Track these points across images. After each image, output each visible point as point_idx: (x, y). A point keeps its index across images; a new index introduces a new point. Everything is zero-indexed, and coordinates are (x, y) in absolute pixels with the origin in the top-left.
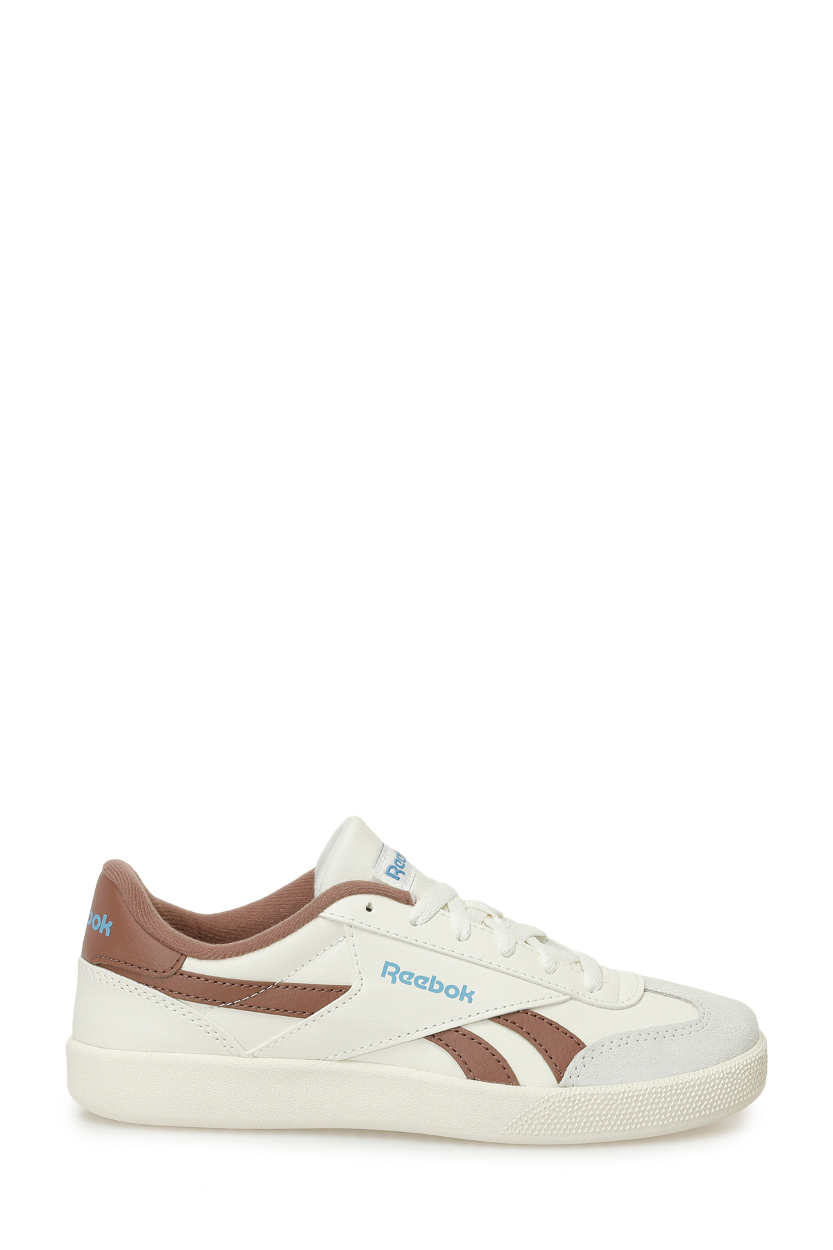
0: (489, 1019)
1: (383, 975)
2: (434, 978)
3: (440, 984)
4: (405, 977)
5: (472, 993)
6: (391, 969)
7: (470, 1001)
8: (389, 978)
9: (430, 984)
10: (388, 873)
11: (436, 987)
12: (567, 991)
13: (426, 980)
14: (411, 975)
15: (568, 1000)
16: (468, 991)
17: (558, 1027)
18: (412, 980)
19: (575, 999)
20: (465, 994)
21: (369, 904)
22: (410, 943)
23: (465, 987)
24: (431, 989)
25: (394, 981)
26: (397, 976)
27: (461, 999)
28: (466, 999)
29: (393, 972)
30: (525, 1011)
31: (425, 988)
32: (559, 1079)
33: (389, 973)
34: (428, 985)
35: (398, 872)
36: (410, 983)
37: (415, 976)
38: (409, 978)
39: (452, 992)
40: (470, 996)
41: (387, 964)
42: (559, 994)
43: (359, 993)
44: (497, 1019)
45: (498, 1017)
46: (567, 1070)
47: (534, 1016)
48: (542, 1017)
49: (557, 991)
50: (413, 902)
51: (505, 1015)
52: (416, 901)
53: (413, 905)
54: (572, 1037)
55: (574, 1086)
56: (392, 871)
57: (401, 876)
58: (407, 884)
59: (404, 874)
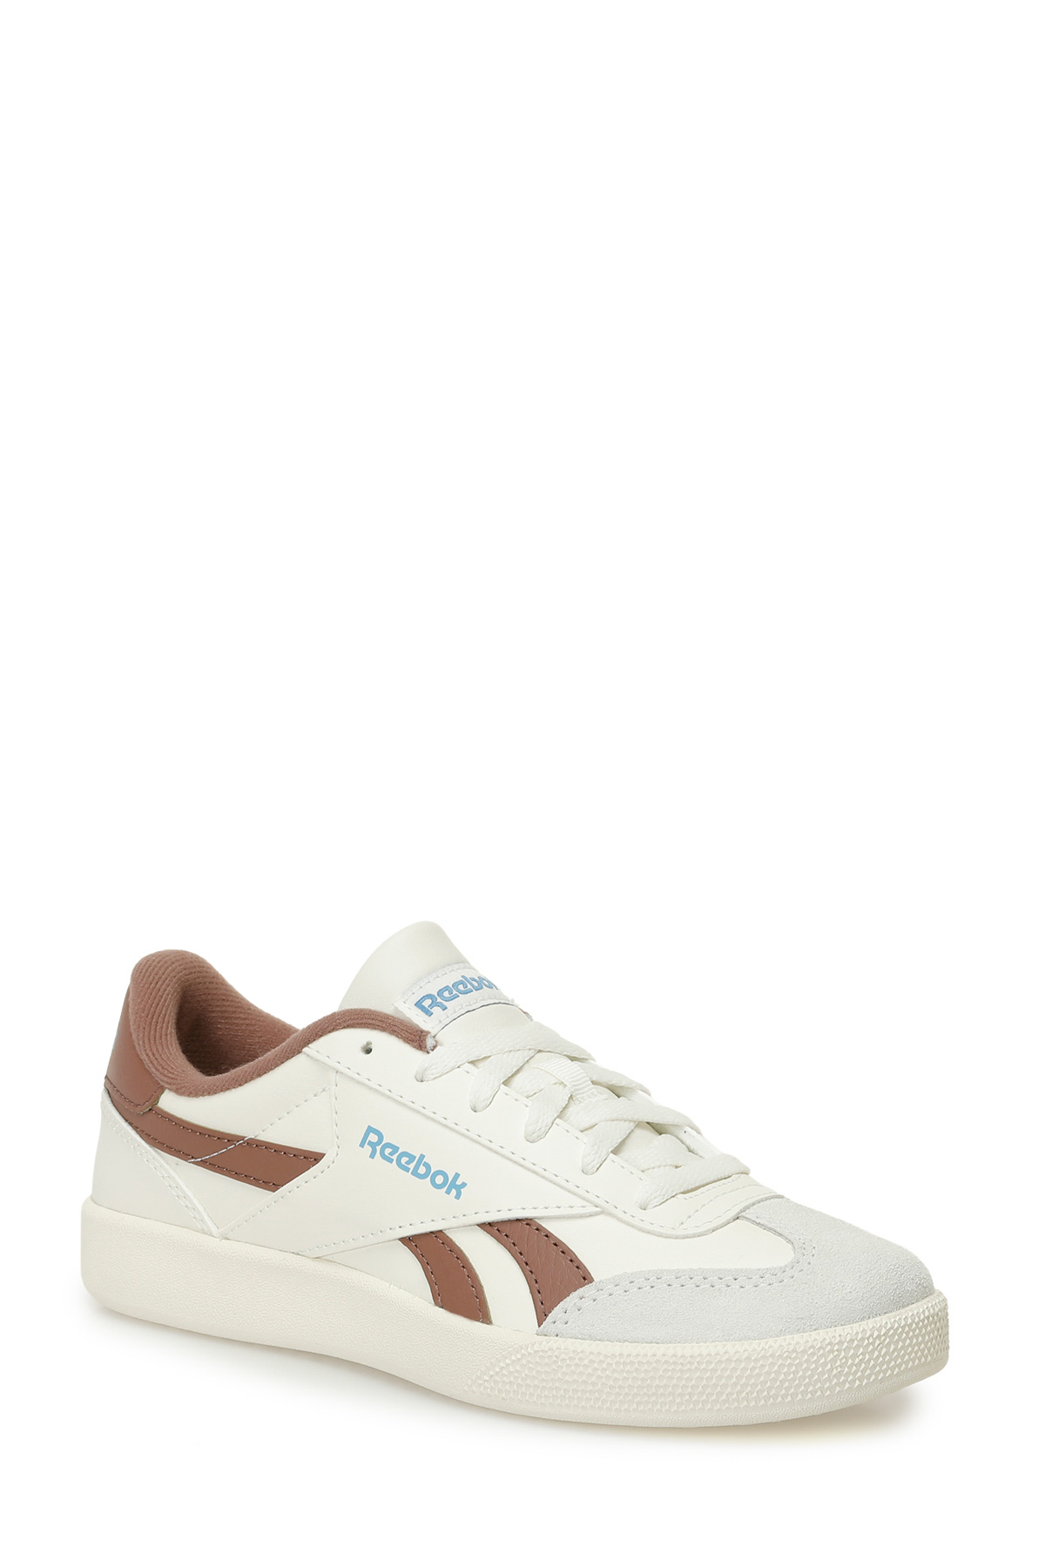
0: (478, 1225)
1: (362, 1145)
2: (422, 1157)
3: (428, 1166)
4: (388, 1151)
5: (464, 1185)
6: (373, 1138)
7: (458, 1196)
8: (368, 1149)
9: (414, 1165)
10: (419, 1004)
11: (422, 1170)
12: (600, 1201)
13: (412, 1158)
14: (395, 1149)
15: (596, 1214)
16: (459, 1182)
17: (565, 1251)
18: (395, 1157)
19: (610, 1214)
20: (454, 1186)
21: (369, 1044)
22: (405, 1105)
23: (457, 1176)
24: (415, 1173)
25: (372, 1156)
26: (378, 1148)
27: (448, 1192)
28: (454, 1192)
29: (376, 1143)
30: (528, 1222)
31: (407, 1170)
32: (542, 1316)
33: (370, 1143)
34: (412, 1166)
35: (434, 1004)
36: (391, 1161)
37: (400, 1151)
38: (391, 1154)
39: (439, 1179)
40: (459, 1188)
41: (370, 1130)
42: (585, 1203)
43: (332, 1165)
44: (488, 1227)
45: (490, 1224)
46: (553, 1312)
47: (537, 1229)
48: (547, 1233)
49: (584, 1199)
50: (428, 1047)
51: (498, 1223)
52: (435, 1047)
53: (428, 1053)
54: (580, 1266)
55: (557, 1335)
56: (427, 1003)
57: (436, 1010)
58: (440, 1022)
59: (445, 1008)
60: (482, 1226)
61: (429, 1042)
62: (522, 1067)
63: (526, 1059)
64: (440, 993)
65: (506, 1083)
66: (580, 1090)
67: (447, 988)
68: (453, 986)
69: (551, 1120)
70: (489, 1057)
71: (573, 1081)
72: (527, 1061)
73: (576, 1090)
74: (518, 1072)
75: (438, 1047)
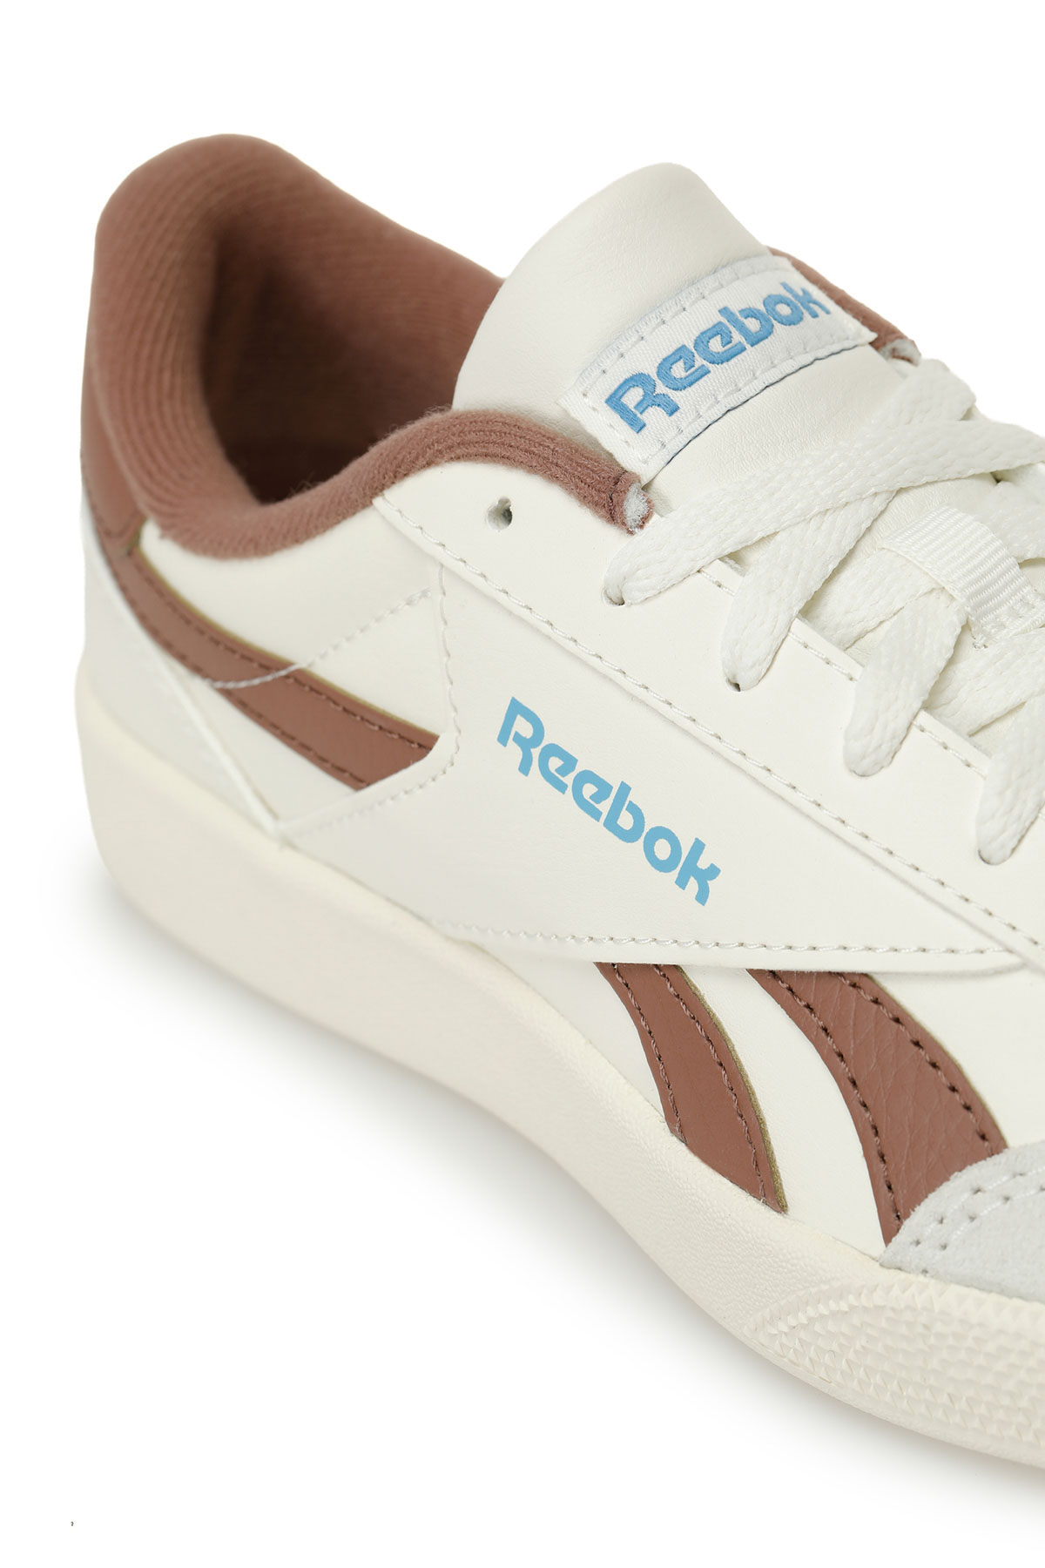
0: (749, 972)
1: (503, 739)
2: (625, 789)
3: (637, 814)
4: (554, 763)
5: (713, 872)
6: (524, 728)
7: (702, 897)
8: (516, 750)
9: (610, 806)
10: (614, 401)
11: (626, 820)
12: (1017, 941)
13: (604, 789)
14: (569, 760)
15: (1008, 971)
16: (703, 864)
18: (569, 780)
20: (693, 870)
21: (507, 502)
23: (698, 847)
24: (611, 824)
25: (524, 768)
26: (535, 753)
27: (682, 882)
28: (693, 884)
29: (529, 740)
30: (858, 981)
31: (597, 816)
32: (893, 1217)
33: (519, 739)
34: (604, 808)
35: (651, 399)
36: (561, 787)
37: (579, 769)
38: (562, 771)
39: (662, 849)
40: (704, 877)
41: (516, 709)
42: (983, 943)
43: (449, 769)
44: (771, 979)
45: (773, 973)
46: (914, 1214)
47: (876, 1001)
48: (897, 1014)
49: (981, 932)
50: (629, 521)
51: (789, 974)
52: (645, 520)
53: (631, 533)
54: (972, 1105)
55: (925, 1272)
56: (633, 397)
57: (654, 416)
58: (663, 445)
59: (673, 410)
60: (757, 974)
61: (633, 506)
62: (851, 553)
63: (864, 527)
64: (664, 368)
65: (808, 611)
66: (990, 598)
67: (680, 354)
68: (696, 344)
69: (902, 722)
70: (776, 533)
71: (971, 584)
72: (869, 529)
73: (980, 605)
74: (843, 563)
75: (655, 518)
